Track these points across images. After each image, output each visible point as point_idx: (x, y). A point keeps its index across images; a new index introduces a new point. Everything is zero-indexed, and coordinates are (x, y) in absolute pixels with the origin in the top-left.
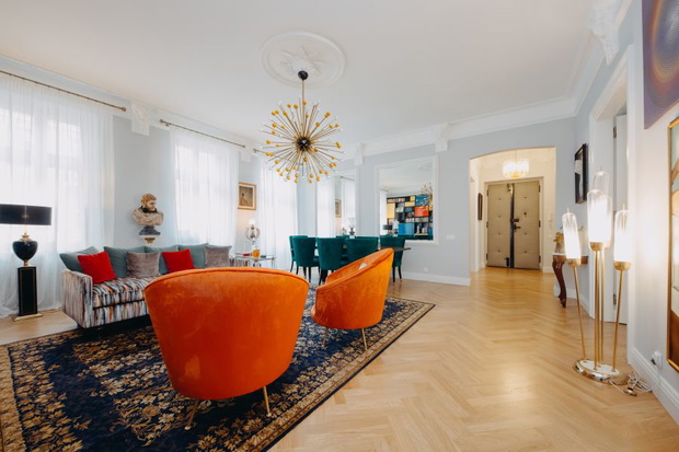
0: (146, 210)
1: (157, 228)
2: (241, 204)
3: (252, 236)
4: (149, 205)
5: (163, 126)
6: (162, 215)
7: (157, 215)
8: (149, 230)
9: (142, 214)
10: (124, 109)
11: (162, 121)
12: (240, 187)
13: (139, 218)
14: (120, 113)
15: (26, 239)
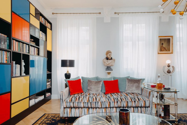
0: (107, 59)
1: (112, 67)
2: (161, 50)
3: (169, 72)
4: (109, 56)
5: (116, 16)
6: (114, 60)
7: (112, 60)
8: (108, 68)
9: (106, 61)
10: (100, 13)
11: (115, 13)
12: (161, 40)
13: (105, 62)
14: (99, 16)
15: (68, 73)
